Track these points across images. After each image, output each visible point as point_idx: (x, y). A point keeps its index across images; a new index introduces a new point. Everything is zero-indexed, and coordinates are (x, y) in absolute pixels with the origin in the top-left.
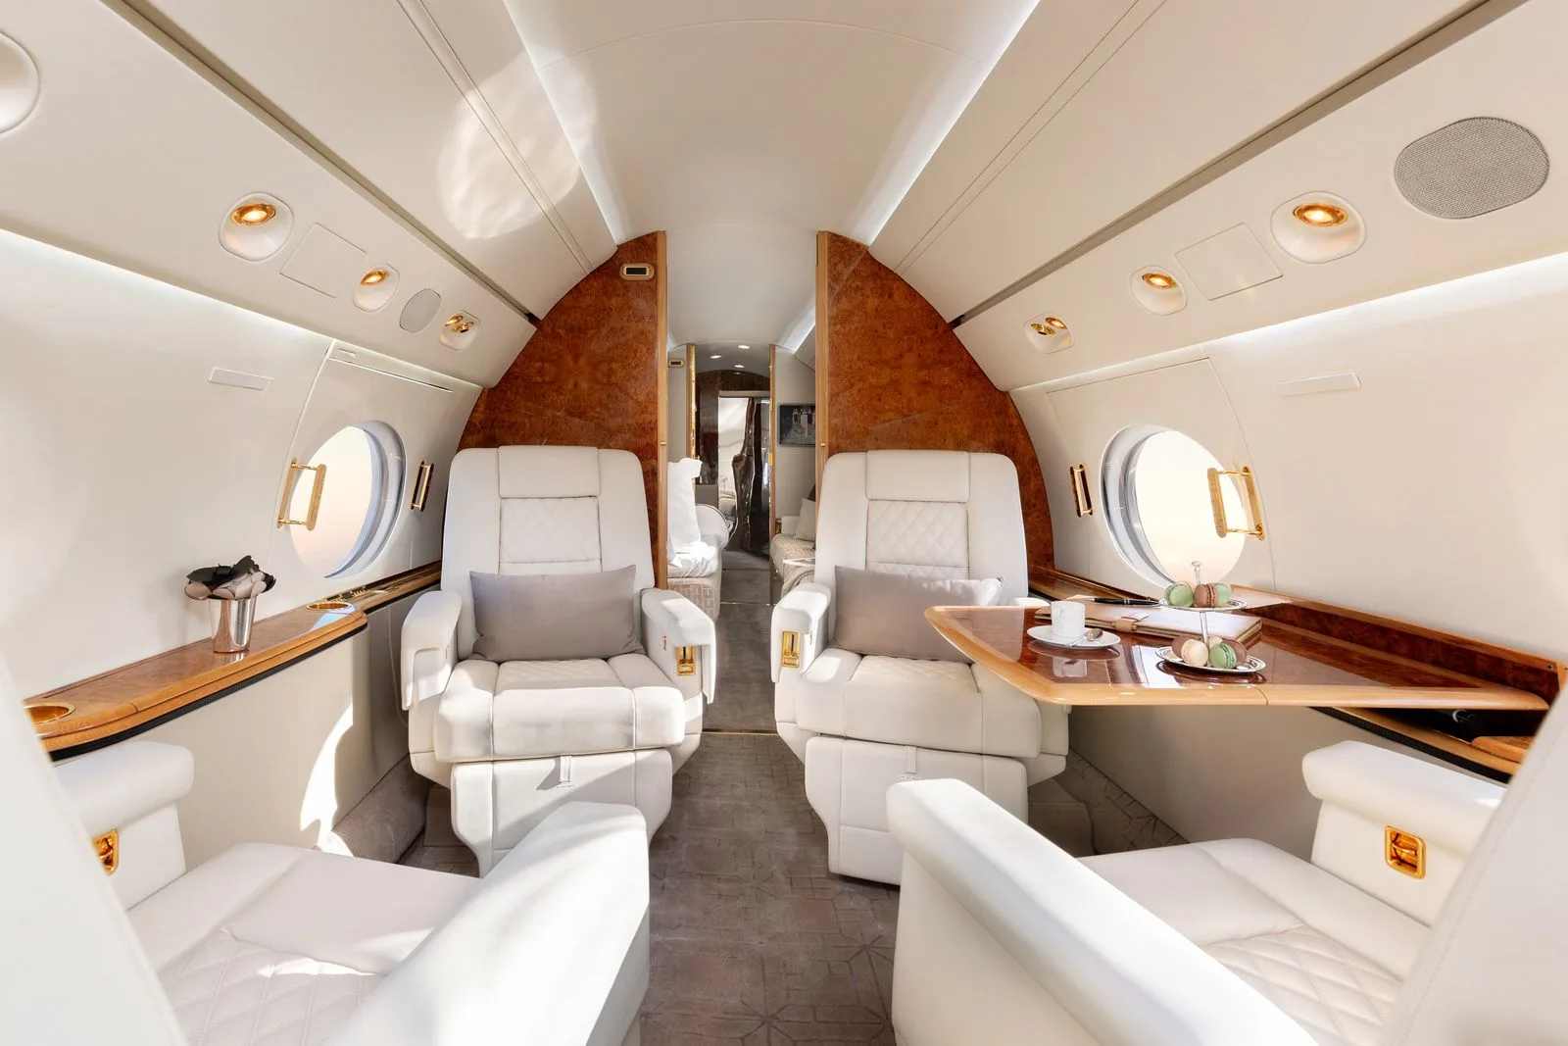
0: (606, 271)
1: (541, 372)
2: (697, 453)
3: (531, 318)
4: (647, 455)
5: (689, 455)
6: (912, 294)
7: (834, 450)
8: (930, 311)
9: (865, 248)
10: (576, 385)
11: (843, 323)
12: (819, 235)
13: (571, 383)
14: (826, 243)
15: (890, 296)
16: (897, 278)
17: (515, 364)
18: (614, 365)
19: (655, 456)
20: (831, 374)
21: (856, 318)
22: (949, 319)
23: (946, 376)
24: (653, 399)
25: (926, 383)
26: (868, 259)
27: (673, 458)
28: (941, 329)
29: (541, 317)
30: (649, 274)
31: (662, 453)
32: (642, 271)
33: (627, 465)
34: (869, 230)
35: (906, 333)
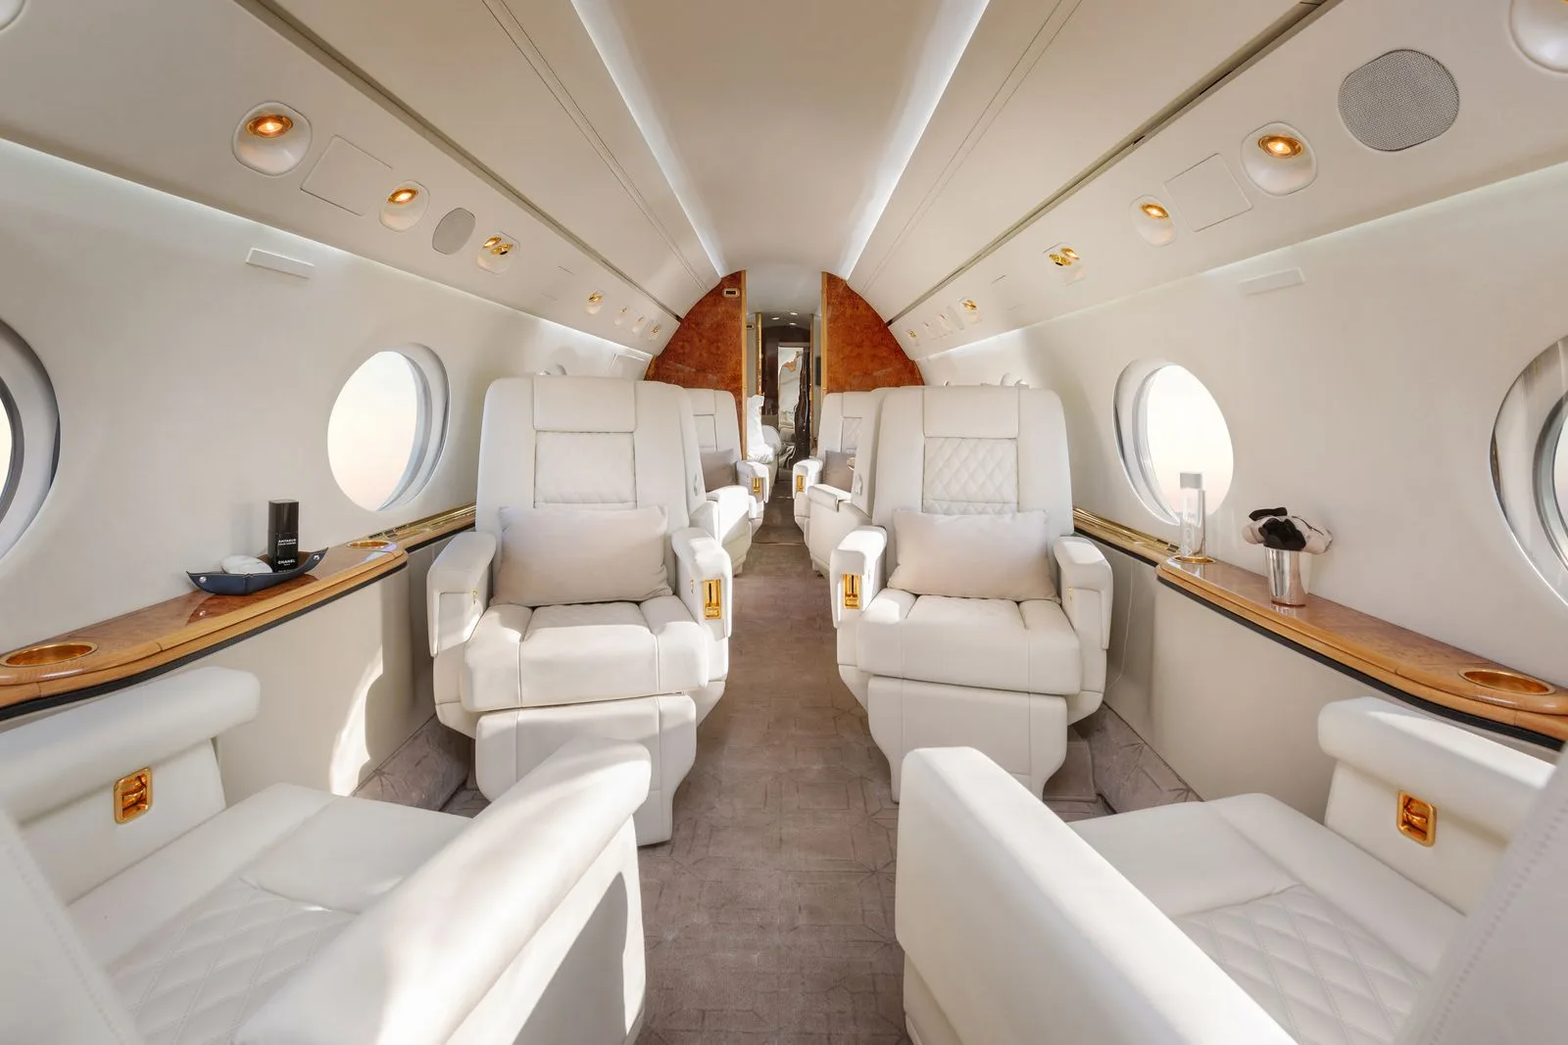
0: (716, 294)
1: (682, 347)
2: (763, 390)
3: (678, 318)
4: (737, 393)
5: (757, 394)
6: (868, 307)
7: (830, 391)
8: (876, 317)
9: (845, 281)
10: (701, 355)
11: (834, 322)
13: (698, 354)
15: (858, 308)
16: (861, 298)
17: (669, 343)
18: (720, 344)
19: (740, 394)
20: (828, 350)
21: (840, 321)
23: (883, 352)
24: (739, 363)
25: (874, 356)
26: (847, 288)
27: (750, 395)
28: (882, 326)
29: (683, 317)
31: (744, 394)
32: (734, 293)
34: (846, 273)
35: (865, 328)
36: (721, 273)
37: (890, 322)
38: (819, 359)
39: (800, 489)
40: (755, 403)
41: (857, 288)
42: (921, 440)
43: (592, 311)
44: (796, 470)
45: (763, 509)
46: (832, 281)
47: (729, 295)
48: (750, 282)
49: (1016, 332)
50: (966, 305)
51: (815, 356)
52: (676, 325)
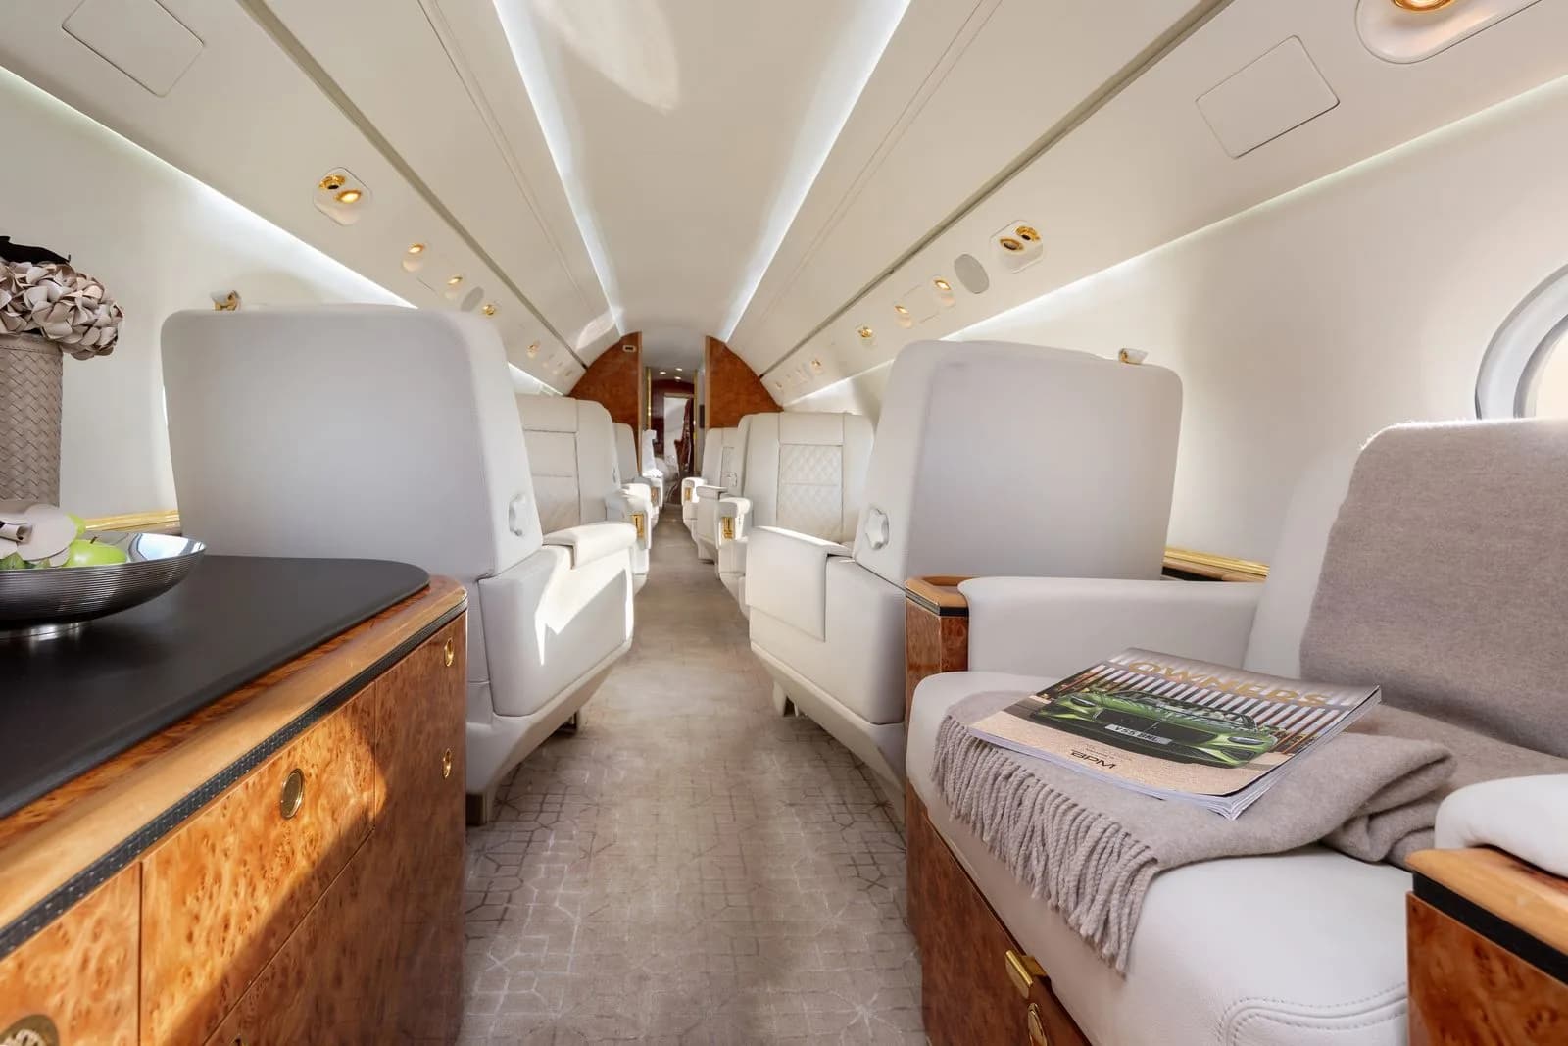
3: (584, 366)
8: (751, 372)
12: (707, 337)
14: (709, 341)
22: (758, 375)
26: (726, 349)
30: (635, 349)
31: (640, 427)
32: (631, 349)
33: (627, 429)
34: (725, 337)
36: (622, 333)
37: (762, 376)
38: (702, 408)
39: (689, 498)
40: (650, 435)
41: (733, 348)
42: (777, 446)
43: (531, 355)
44: (685, 483)
45: (657, 512)
46: (714, 344)
47: (628, 351)
48: (646, 340)
49: (847, 380)
50: (813, 362)
51: (698, 404)
52: (582, 371)
